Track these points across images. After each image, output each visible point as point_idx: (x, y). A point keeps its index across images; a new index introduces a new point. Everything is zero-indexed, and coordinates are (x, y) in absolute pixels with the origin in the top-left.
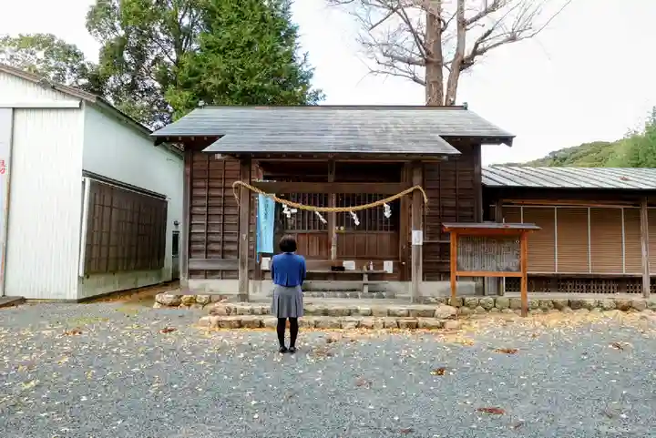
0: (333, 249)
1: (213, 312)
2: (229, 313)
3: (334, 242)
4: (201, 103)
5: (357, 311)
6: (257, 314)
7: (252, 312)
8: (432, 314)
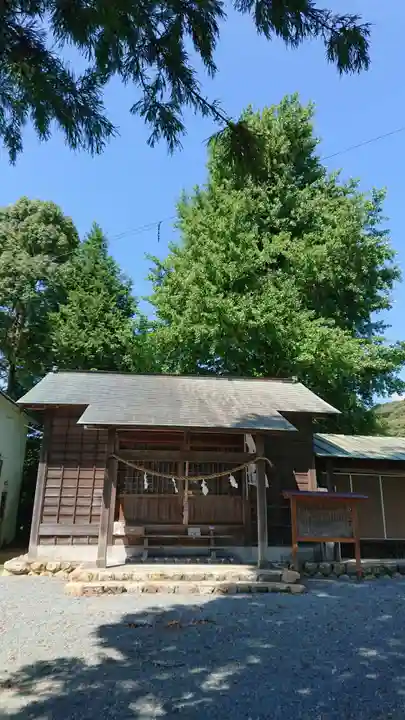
0: (186, 514)
1: (76, 579)
2: (91, 578)
3: (186, 508)
4: (55, 368)
5: (211, 575)
6: (118, 580)
7: (113, 578)
8: (279, 579)
